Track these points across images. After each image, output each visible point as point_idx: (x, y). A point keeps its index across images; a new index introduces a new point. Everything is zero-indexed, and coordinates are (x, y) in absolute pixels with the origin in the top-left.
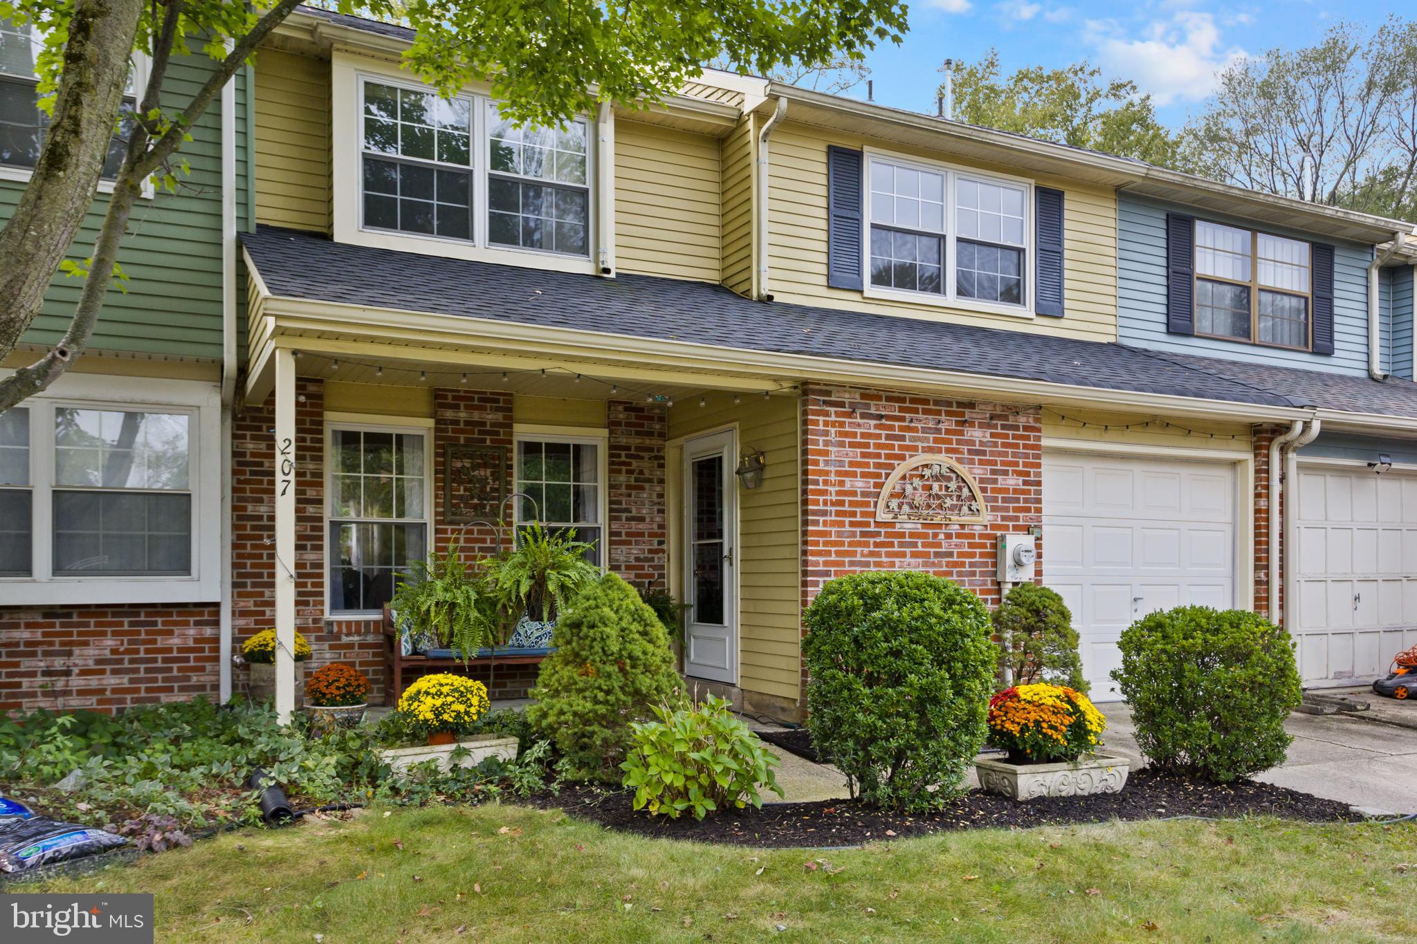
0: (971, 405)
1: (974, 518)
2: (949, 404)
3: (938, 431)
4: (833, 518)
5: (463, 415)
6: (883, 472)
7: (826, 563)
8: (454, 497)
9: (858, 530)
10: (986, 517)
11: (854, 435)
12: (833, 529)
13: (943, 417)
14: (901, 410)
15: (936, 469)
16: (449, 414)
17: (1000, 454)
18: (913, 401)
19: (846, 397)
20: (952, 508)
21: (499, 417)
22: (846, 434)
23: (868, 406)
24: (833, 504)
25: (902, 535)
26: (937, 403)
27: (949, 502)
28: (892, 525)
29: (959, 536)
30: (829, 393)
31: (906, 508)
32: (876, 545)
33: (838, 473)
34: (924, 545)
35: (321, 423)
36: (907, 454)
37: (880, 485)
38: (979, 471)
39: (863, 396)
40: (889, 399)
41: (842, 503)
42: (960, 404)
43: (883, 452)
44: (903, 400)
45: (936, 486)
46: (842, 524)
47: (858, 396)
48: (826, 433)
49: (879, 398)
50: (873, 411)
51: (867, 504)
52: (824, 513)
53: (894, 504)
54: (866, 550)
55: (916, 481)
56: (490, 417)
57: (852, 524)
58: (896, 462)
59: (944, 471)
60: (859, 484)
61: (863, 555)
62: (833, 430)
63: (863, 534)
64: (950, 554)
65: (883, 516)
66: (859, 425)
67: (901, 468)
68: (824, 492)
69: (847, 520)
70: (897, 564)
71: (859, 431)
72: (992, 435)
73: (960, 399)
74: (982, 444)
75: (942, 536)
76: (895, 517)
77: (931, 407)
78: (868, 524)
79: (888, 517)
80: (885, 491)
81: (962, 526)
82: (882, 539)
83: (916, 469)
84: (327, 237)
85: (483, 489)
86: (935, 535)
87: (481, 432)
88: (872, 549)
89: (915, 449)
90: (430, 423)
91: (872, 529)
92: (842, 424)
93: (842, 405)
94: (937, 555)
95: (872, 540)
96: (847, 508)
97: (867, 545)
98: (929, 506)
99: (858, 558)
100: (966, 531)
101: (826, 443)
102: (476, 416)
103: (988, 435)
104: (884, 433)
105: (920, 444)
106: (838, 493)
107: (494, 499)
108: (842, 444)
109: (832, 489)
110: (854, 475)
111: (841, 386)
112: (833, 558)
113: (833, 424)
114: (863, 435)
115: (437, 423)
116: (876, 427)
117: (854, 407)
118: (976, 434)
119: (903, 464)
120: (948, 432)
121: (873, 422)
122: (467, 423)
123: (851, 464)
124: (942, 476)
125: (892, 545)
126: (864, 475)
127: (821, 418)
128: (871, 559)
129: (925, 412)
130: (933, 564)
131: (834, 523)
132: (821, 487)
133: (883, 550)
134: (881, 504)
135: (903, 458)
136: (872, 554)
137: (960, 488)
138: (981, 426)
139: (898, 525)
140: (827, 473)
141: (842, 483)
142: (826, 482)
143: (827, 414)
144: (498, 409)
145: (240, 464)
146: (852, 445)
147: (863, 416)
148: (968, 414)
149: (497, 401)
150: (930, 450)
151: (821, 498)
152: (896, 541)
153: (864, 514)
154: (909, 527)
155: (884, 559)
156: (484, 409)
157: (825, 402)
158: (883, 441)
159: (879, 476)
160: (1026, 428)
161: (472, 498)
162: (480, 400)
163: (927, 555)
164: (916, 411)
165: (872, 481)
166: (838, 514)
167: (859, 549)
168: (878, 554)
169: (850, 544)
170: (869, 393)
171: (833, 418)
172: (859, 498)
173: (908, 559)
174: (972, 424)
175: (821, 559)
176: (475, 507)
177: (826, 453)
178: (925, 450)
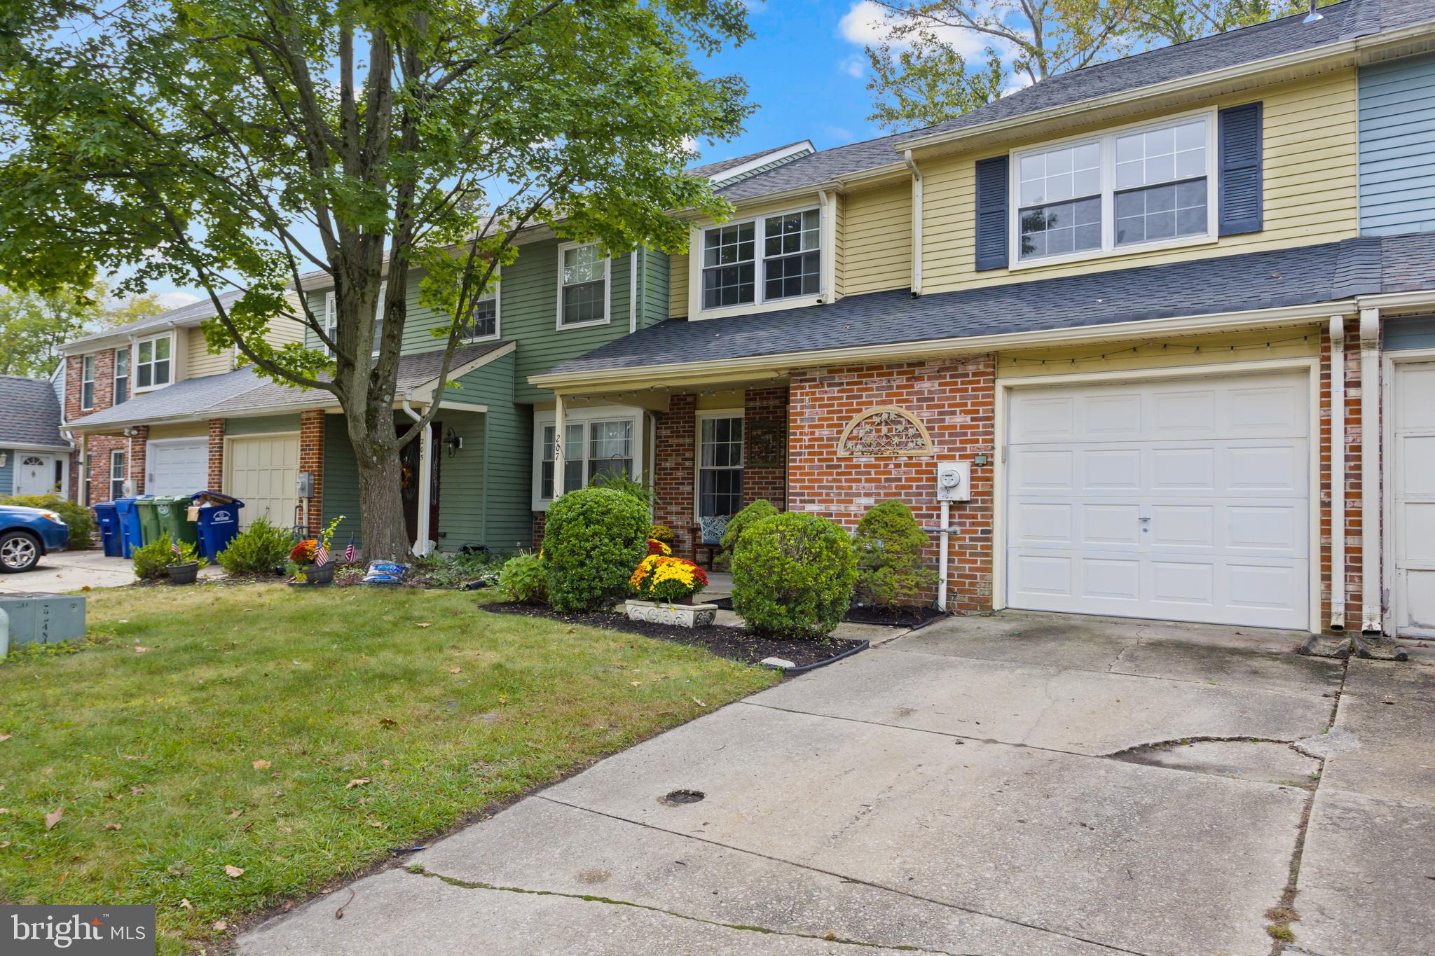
0: (921, 364)
1: (920, 451)
2: (900, 366)
3: (891, 387)
4: (807, 457)
5: (758, 404)
6: (844, 423)
7: (801, 488)
8: (752, 453)
9: (824, 464)
10: (935, 450)
11: (823, 399)
12: (807, 465)
13: (895, 376)
14: (859, 377)
15: (885, 416)
16: (751, 404)
17: (947, 398)
18: (868, 369)
19: (817, 375)
20: (899, 444)
21: (777, 402)
22: (817, 400)
23: (833, 378)
24: (806, 447)
25: (859, 466)
26: (889, 367)
27: (896, 440)
28: (850, 459)
29: (906, 465)
30: (805, 374)
31: (860, 447)
32: (838, 474)
33: (810, 427)
34: (876, 473)
35: (694, 417)
36: (864, 407)
37: (840, 432)
38: (926, 414)
39: (829, 372)
40: (849, 371)
41: (813, 446)
42: (909, 365)
43: (844, 408)
44: (861, 369)
45: (884, 429)
46: (813, 461)
47: (825, 372)
48: (802, 401)
49: (841, 371)
50: (837, 381)
51: (832, 446)
52: (800, 454)
53: (850, 445)
54: (830, 478)
55: (868, 427)
56: (772, 403)
57: (820, 460)
58: (854, 415)
59: (892, 417)
60: (826, 432)
61: (828, 481)
62: (807, 398)
63: (828, 467)
64: (899, 480)
65: (842, 453)
66: (826, 392)
67: (857, 418)
68: (800, 440)
69: (816, 458)
70: (854, 488)
71: (826, 396)
72: (940, 384)
73: (910, 361)
74: (930, 393)
75: (892, 466)
76: (852, 454)
77: (885, 371)
78: (832, 460)
79: (846, 455)
80: (844, 436)
81: (910, 458)
82: (843, 470)
83: (871, 417)
84: (686, 319)
85: (767, 448)
86: (886, 466)
87: (767, 413)
88: (835, 477)
89: (871, 403)
90: (743, 410)
91: (835, 463)
92: (814, 393)
93: (814, 380)
94: (887, 480)
95: (835, 471)
96: (816, 449)
97: (831, 474)
98: (879, 444)
99: (825, 483)
100: (914, 461)
101: (802, 407)
102: (765, 403)
103: (936, 385)
104: (845, 395)
105: (874, 400)
106: (810, 440)
107: (772, 452)
108: (813, 407)
109: (806, 438)
110: (822, 426)
111: (813, 367)
112: (806, 484)
113: (807, 394)
114: (829, 399)
115: (747, 409)
116: (839, 391)
117: (822, 380)
118: (925, 386)
119: (859, 415)
120: (899, 387)
121: (836, 389)
122: (760, 408)
123: (820, 419)
124: (892, 421)
125: (850, 473)
126: (829, 426)
127: (799, 392)
128: (834, 485)
129: (879, 375)
130: (884, 487)
131: (806, 461)
132: (798, 437)
133: (843, 478)
134: (841, 444)
135: (860, 411)
136: (834, 481)
137: (906, 429)
138: (930, 378)
139: (855, 460)
140: (802, 427)
141: (813, 433)
142: (801, 434)
143: (803, 388)
144: (777, 398)
145: (660, 442)
146: (820, 406)
147: (829, 386)
148: (917, 371)
149: (776, 393)
150: (884, 403)
151: (798, 444)
152: (853, 471)
153: (828, 453)
154: (864, 460)
155: (844, 484)
156: (769, 398)
157: (801, 381)
158: (844, 401)
159: (841, 425)
160: (974, 374)
161: (761, 452)
162: (768, 393)
163: (879, 480)
164: (872, 376)
165: (835, 430)
166: (810, 454)
167: (825, 478)
168: (840, 481)
169: (819, 474)
170: (834, 369)
171: (808, 390)
172: (825, 442)
173: (863, 484)
174: (921, 379)
175: (798, 485)
176: (762, 458)
177: (802, 414)
178: (878, 403)
